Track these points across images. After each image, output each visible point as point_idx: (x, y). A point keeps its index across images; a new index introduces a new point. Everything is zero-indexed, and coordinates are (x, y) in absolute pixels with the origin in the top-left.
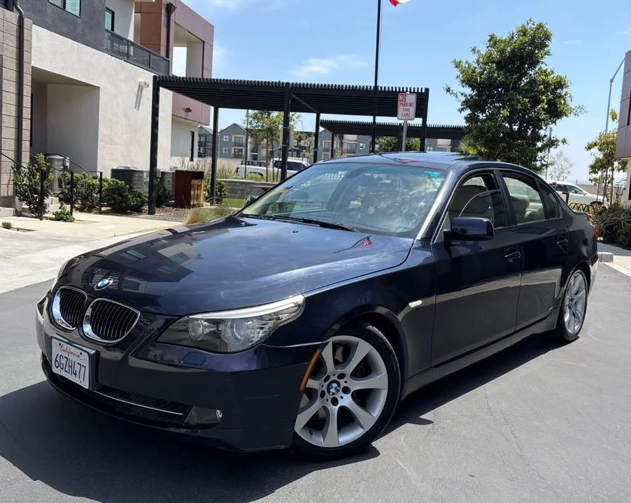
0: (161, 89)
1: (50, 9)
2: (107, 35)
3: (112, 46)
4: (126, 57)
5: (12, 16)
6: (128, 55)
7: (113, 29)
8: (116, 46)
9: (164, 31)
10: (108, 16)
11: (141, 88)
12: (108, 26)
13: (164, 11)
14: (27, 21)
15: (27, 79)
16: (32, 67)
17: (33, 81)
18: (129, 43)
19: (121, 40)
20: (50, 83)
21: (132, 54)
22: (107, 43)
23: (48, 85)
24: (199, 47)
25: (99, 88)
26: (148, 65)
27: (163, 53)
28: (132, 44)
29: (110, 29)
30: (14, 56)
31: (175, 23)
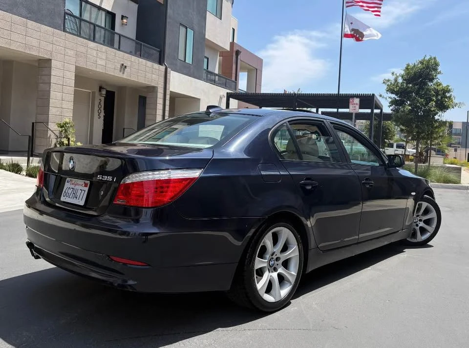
0: (231, 99)
1: (178, 62)
2: (204, 71)
3: (207, 76)
4: (213, 82)
5: (163, 68)
6: (215, 81)
7: (207, 68)
8: (209, 77)
9: (234, 66)
10: (206, 60)
11: (221, 98)
12: (205, 67)
13: (234, 55)
14: (169, 70)
15: (168, 97)
16: (171, 91)
17: (170, 98)
18: (215, 75)
19: (212, 73)
20: (177, 97)
21: (217, 80)
22: (204, 75)
23: (176, 99)
24: (255, 73)
25: (199, 99)
26: (225, 86)
27: (233, 79)
28: (217, 75)
29: (206, 69)
30: (163, 86)
31: (241, 60)
